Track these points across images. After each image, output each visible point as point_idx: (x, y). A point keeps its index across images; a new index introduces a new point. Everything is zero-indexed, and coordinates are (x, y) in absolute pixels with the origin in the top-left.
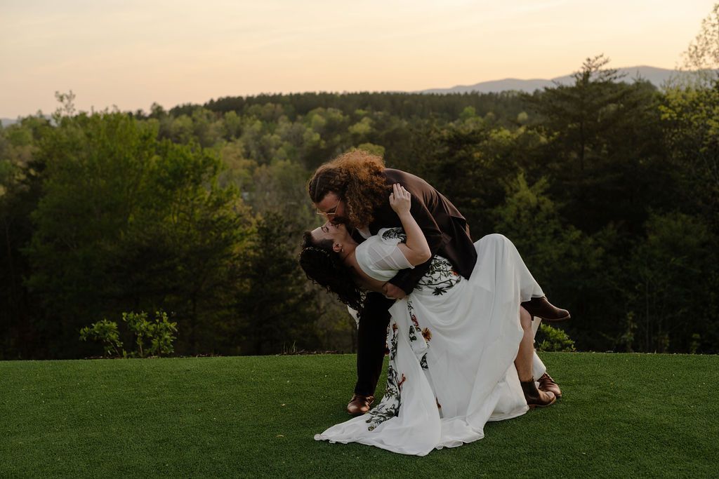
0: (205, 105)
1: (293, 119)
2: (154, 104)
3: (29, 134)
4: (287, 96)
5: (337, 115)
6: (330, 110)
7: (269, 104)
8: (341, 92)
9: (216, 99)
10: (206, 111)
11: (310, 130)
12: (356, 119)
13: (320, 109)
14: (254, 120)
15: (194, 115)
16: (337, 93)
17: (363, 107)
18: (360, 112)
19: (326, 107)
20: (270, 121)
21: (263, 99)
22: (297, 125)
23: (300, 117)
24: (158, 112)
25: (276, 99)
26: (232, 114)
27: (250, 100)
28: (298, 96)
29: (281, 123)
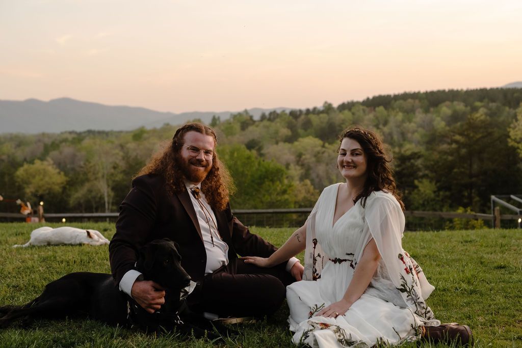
0: (364, 102)
1: (427, 111)
2: (326, 103)
3: (237, 127)
4: (424, 93)
5: (460, 107)
6: (455, 103)
7: (410, 100)
8: (465, 89)
9: (371, 97)
10: (361, 107)
11: (439, 119)
12: (475, 109)
13: (448, 103)
14: (397, 112)
15: (353, 110)
16: (462, 90)
17: (481, 100)
18: (478, 104)
19: (452, 101)
20: (409, 113)
21: (405, 96)
22: (429, 115)
23: (432, 109)
24: (328, 108)
25: (415, 96)
26: (381, 108)
27: (397, 97)
28: (432, 93)
29: (417, 114)
